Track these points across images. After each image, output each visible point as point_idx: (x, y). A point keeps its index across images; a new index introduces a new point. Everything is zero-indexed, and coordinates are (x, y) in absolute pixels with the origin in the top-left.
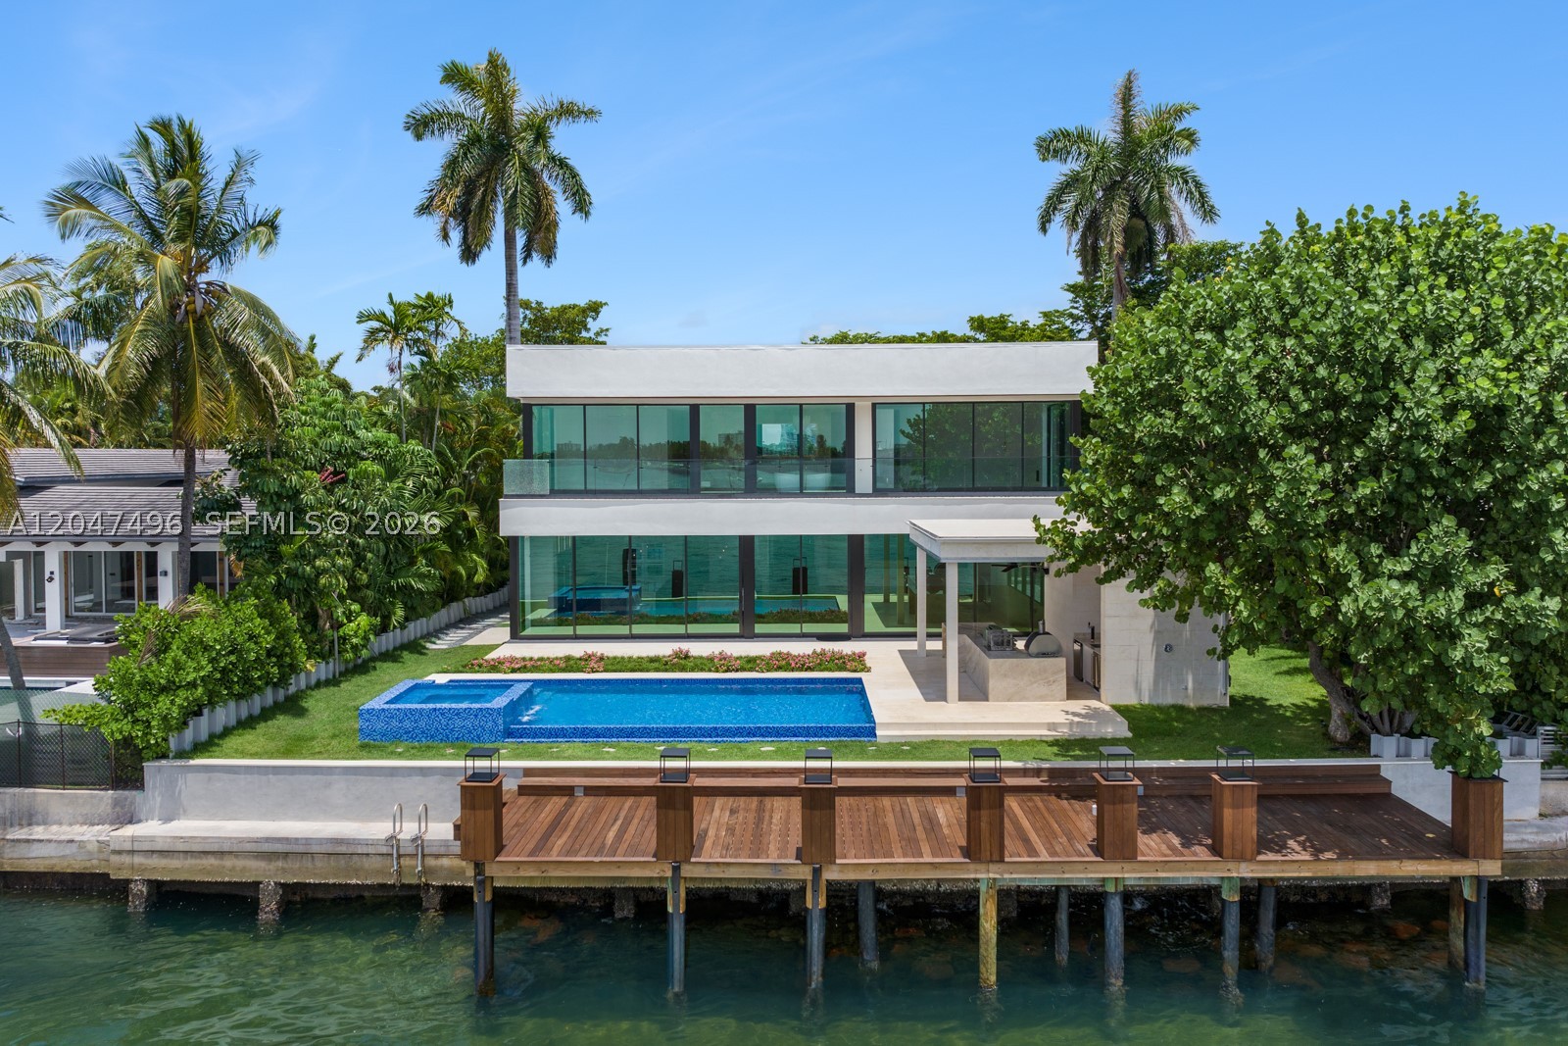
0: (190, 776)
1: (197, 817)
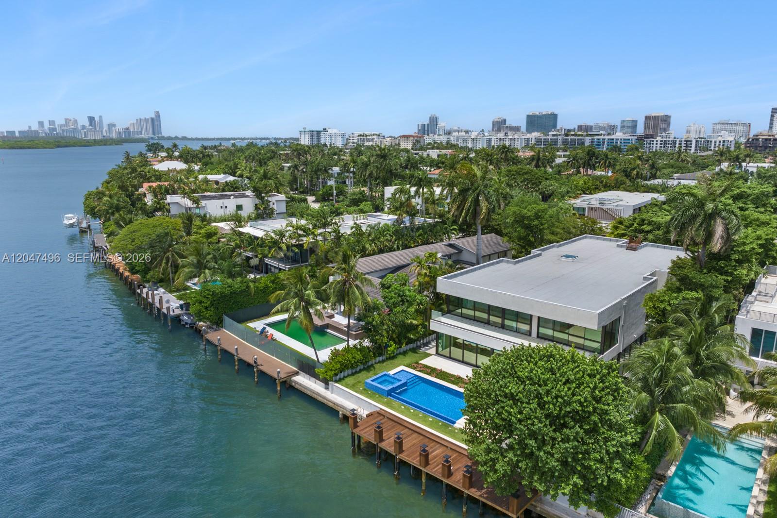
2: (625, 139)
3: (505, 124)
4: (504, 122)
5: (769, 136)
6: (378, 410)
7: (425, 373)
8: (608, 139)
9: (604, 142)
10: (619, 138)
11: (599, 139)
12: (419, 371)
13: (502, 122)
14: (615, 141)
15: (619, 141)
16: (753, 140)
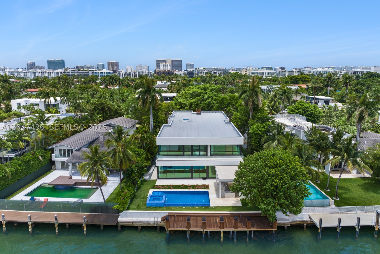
2: (108, 72)
3: (35, 65)
4: (34, 64)
5: (164, 70)
6: (168, 214)
7: (166, 189)
8: (101, 72)
9: (98, 74)
10: (106, 72)
11: (96, 72)
12: (162, 189)
13: (32, 64)
14: (104, 73)
15: (106, 73)
16: (159, 72)
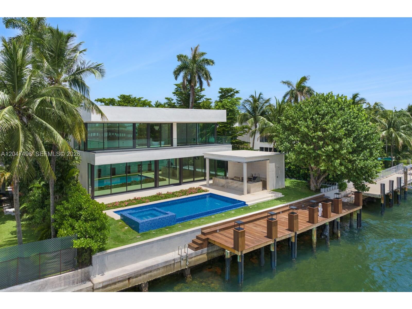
0: (109, 256)
1: (111, 270)
